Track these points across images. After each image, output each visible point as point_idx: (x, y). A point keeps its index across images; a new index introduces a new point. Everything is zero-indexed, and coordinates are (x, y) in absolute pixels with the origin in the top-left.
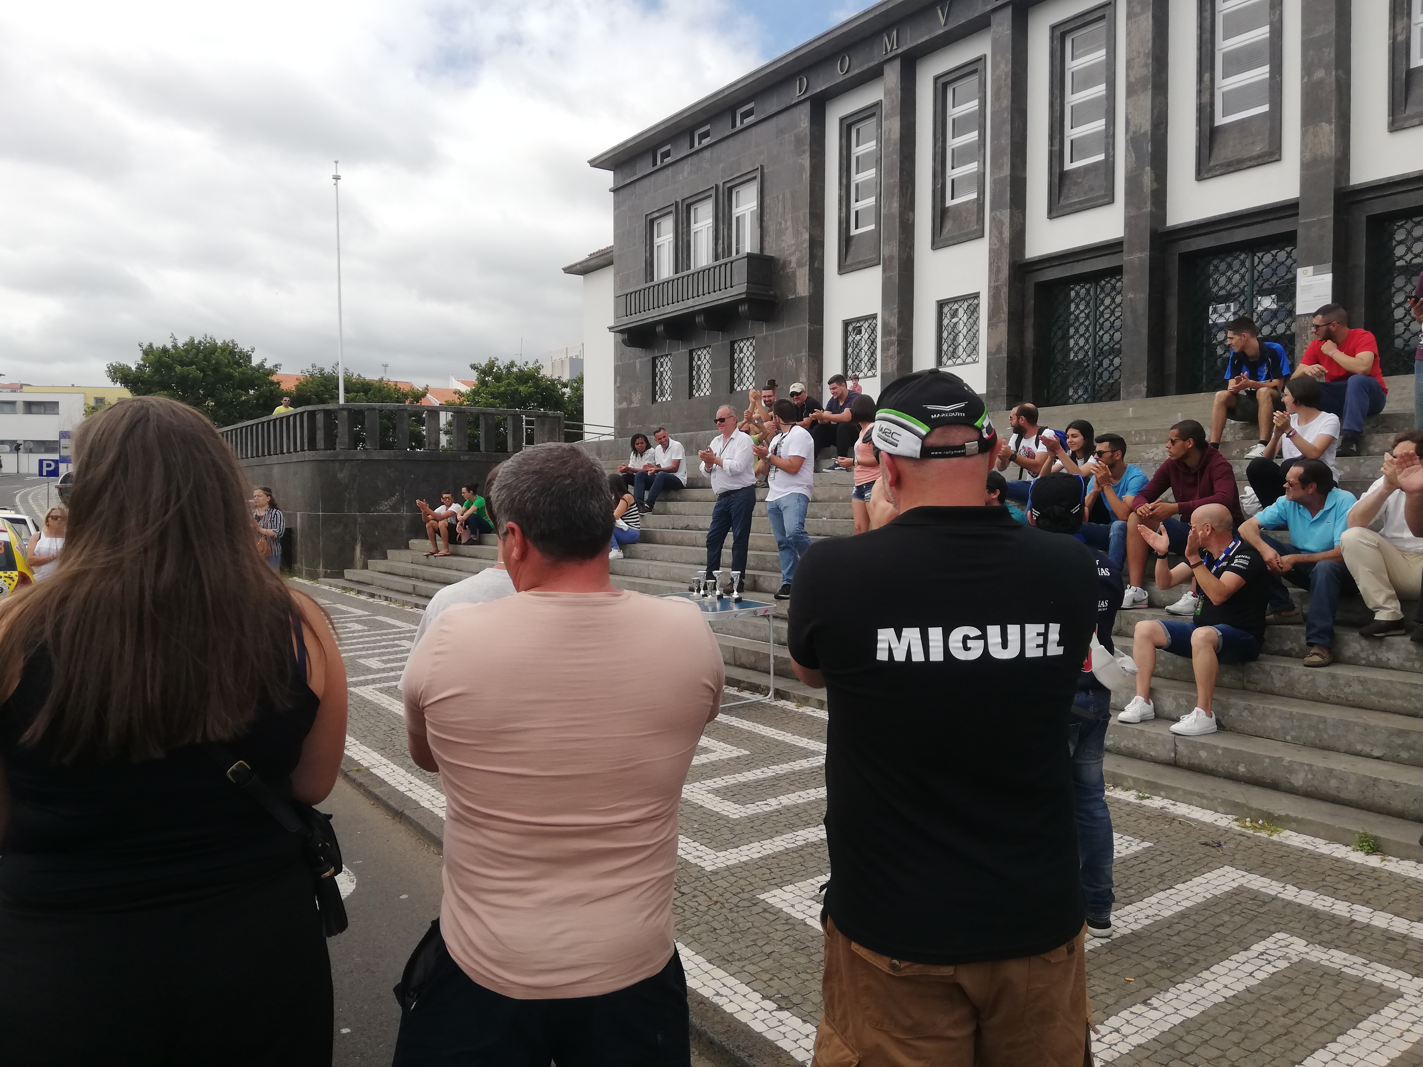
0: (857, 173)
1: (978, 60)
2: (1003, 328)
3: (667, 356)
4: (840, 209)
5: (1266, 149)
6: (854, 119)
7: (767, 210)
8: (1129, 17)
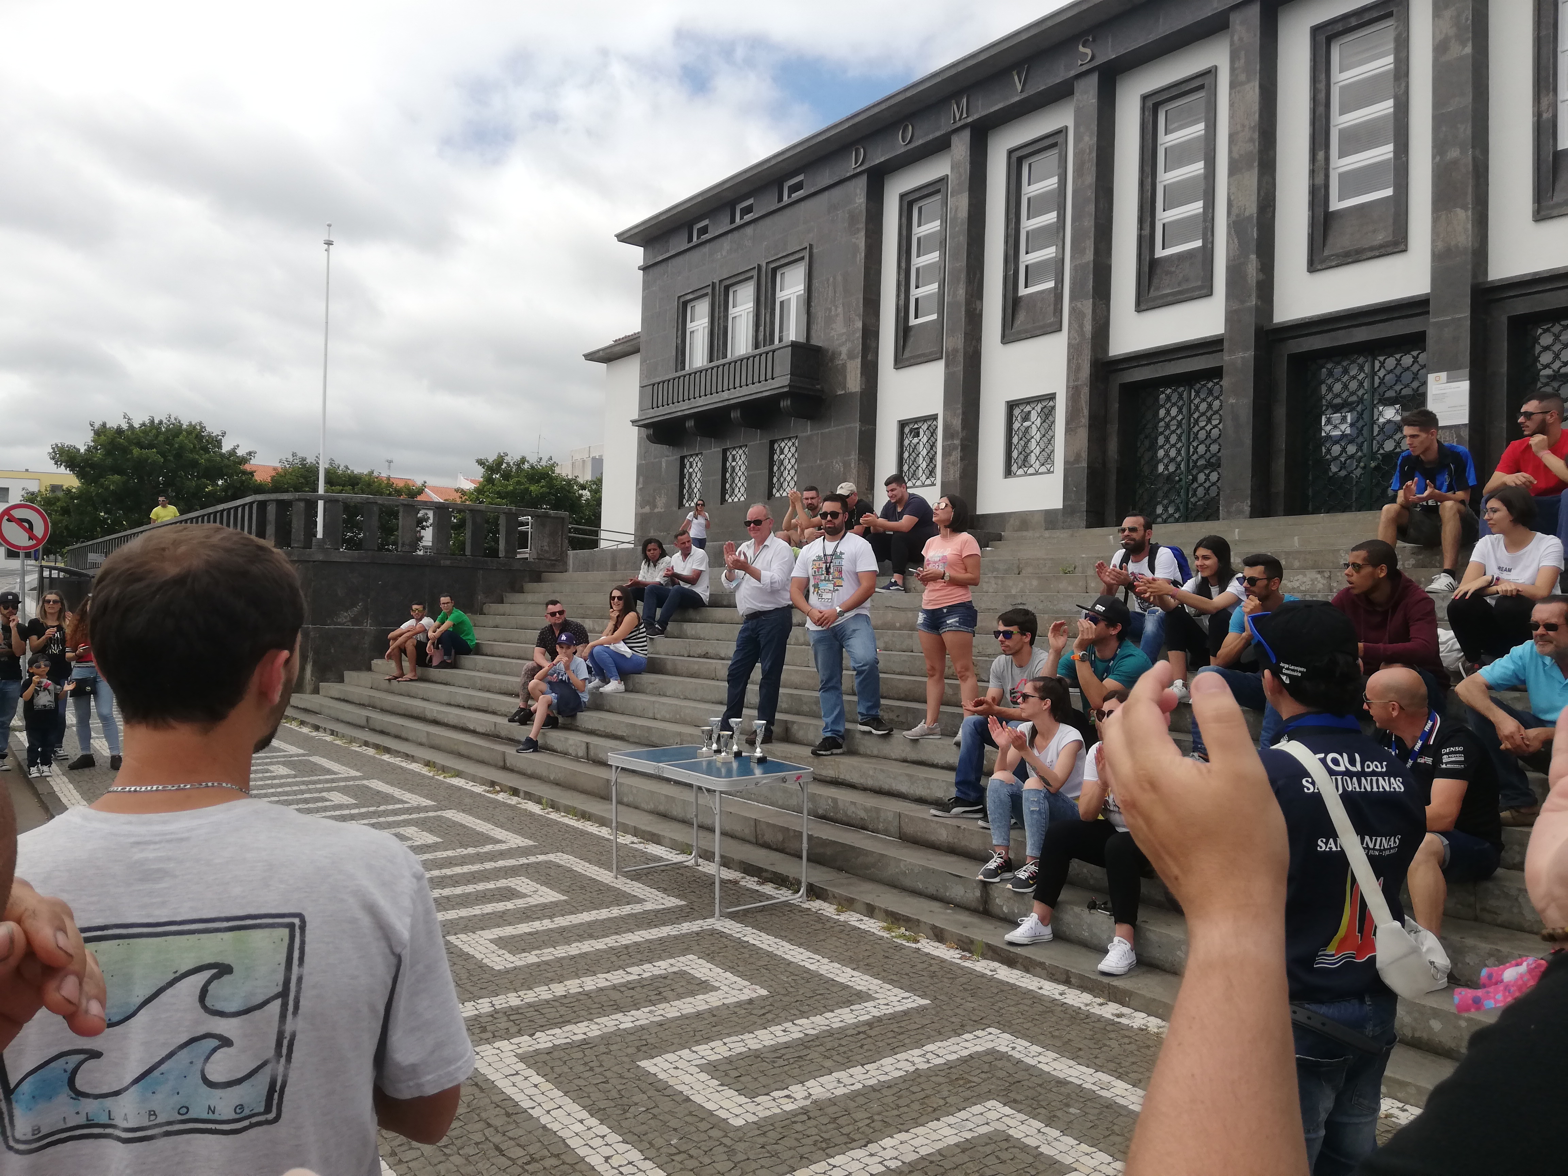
0: (918, 256)
1: (1059, 132)
2: (1083, 434)
3: (697, 455)
4: (898, 296)
5: (1390, 238)
6: (917, 195)
7: (815, 294)
8: (1233, 85)
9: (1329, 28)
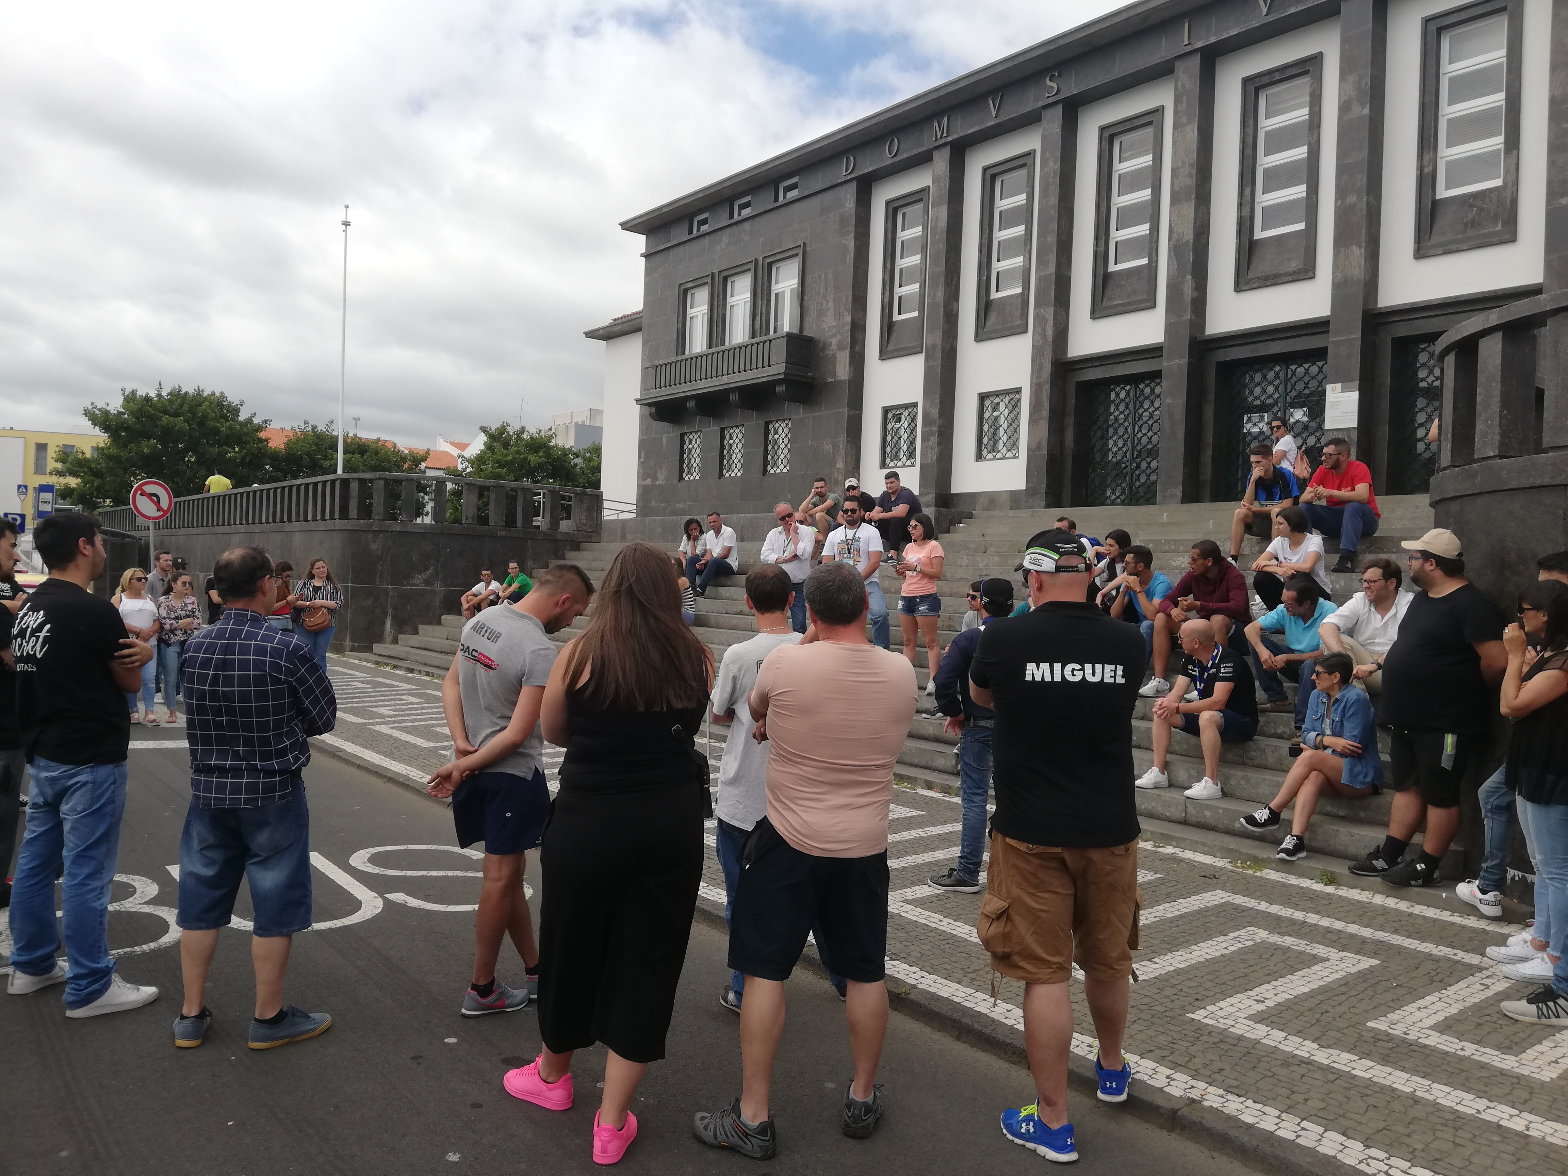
0: (902, 257)
1: (1028, 154)
2: (1044, 425)
3: (696, 432)
4: (883, 294)
5: (1302, 266)
6: (901, 203)
7: (808, 289)
8: (1176, 126)
9: (1258, 80)
